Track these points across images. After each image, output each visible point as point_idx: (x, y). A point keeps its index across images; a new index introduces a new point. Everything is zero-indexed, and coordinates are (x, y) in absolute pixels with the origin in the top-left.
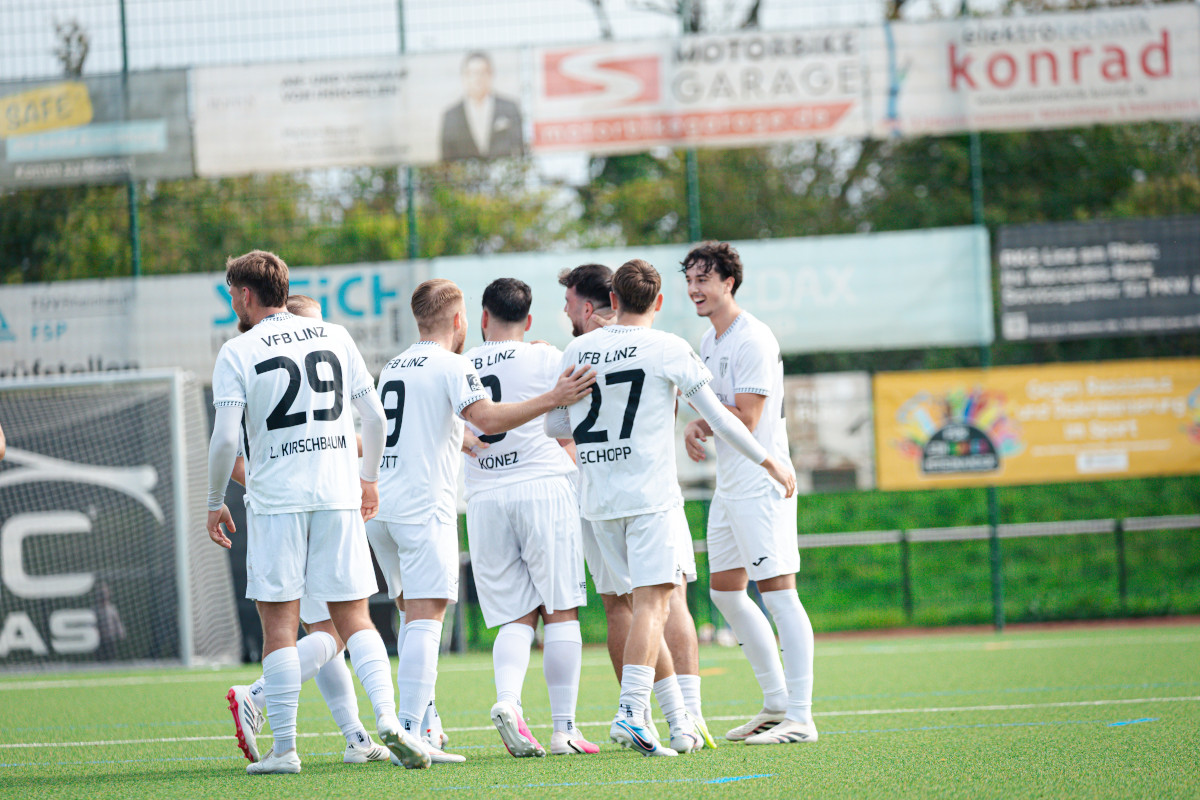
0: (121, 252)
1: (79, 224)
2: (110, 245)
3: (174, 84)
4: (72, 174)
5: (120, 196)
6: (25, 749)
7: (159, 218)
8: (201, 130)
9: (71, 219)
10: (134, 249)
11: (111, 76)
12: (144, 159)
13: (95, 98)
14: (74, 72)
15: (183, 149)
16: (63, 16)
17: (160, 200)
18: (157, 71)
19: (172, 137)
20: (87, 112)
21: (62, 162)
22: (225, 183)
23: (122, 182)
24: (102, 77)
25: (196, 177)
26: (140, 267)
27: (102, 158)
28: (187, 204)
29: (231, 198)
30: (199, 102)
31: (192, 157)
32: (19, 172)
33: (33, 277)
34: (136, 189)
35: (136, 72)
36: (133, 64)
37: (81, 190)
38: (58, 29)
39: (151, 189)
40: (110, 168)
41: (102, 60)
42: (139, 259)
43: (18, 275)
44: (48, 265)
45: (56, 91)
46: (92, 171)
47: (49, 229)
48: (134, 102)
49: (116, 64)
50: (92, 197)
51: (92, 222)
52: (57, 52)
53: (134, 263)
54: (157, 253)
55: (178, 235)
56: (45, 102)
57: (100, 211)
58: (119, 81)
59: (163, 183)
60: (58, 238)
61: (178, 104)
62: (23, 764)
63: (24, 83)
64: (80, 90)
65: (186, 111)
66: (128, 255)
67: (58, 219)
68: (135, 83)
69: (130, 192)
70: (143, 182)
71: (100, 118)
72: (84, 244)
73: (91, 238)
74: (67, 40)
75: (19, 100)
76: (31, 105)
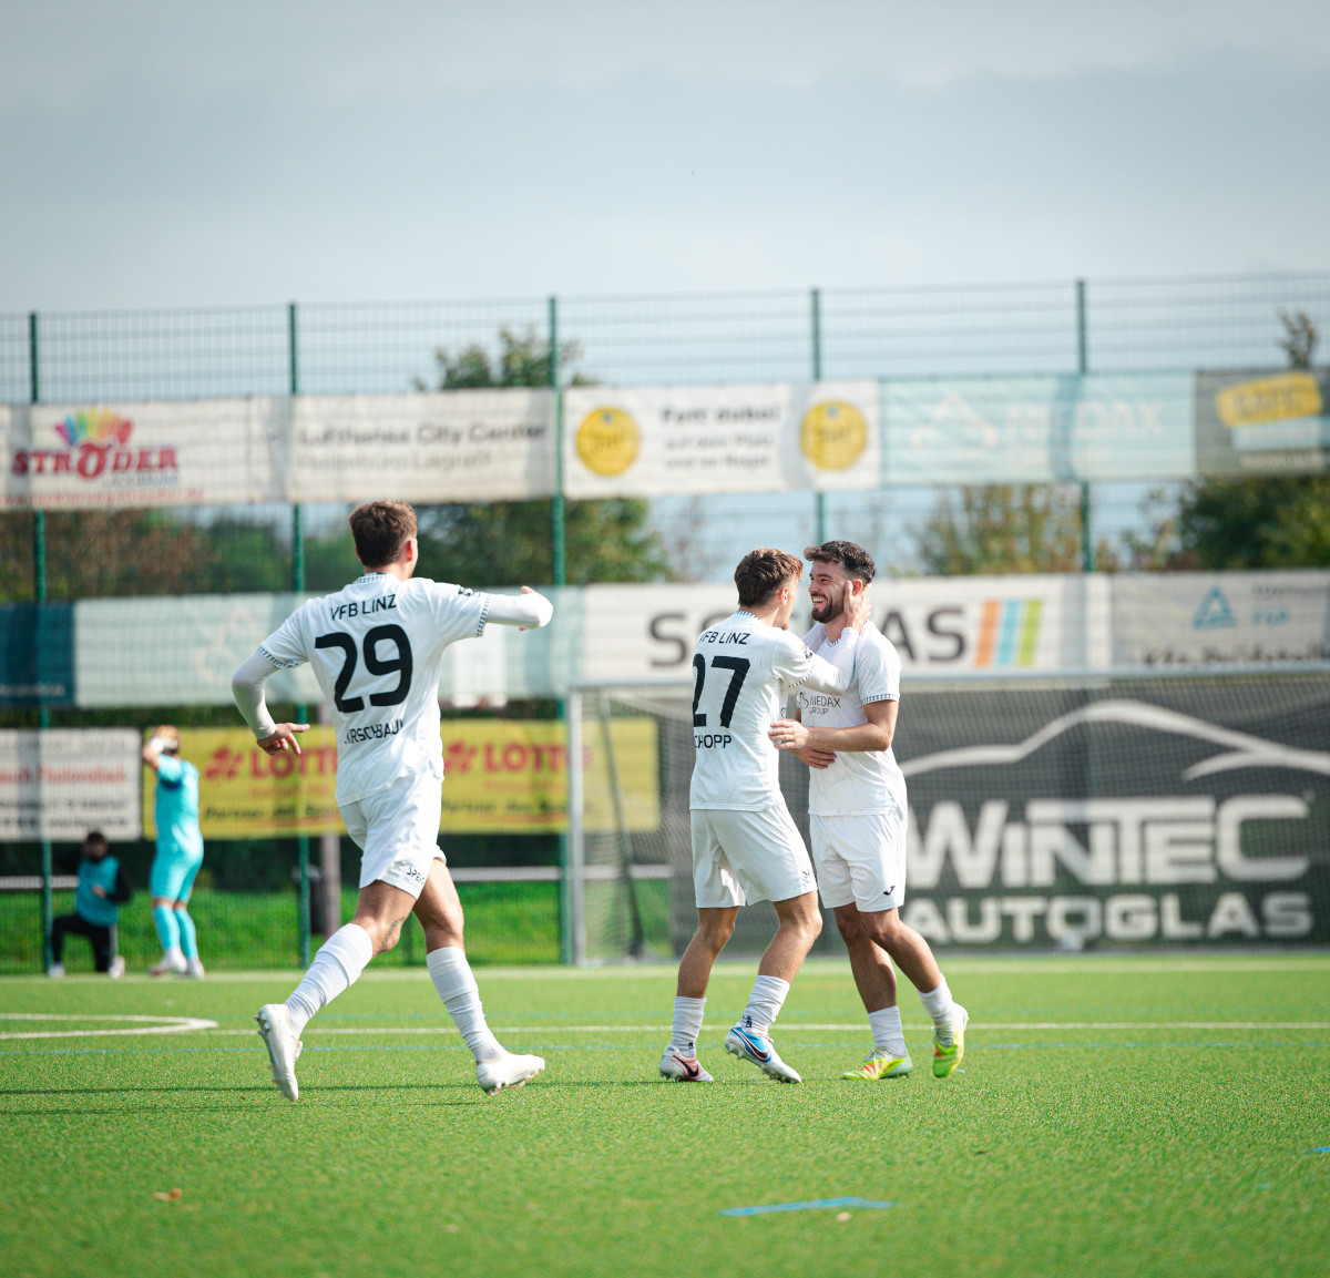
1: (1302, 516)
4: (1299, 464)
6: (1240, 1030)
9: (1295, 507)
13: (1324, 389)
14: (1300, 362)
16: (1291, 308)
20: (1316, 404)
21: (1288, 452)
32: (1245, 461)
33: (1256, 563)
37: (1305, 481)
38: (1285, 320)
44: (1268, 553)
45: (1284, 381)
47: (1270, 517)
50: (1316, 488)
51: (1315, 512)
56: (1274, 392)
57: (1324, 502)
60: (1280, 527)
62: (1238, 1043)
63: (1253, 373)
64: (1308, 381)
67: (1281, 509)
72: (1307, 535)
73: (1315, 528)
74: (1294, 332)
75: (1249, 389)
76: (1259, 395)
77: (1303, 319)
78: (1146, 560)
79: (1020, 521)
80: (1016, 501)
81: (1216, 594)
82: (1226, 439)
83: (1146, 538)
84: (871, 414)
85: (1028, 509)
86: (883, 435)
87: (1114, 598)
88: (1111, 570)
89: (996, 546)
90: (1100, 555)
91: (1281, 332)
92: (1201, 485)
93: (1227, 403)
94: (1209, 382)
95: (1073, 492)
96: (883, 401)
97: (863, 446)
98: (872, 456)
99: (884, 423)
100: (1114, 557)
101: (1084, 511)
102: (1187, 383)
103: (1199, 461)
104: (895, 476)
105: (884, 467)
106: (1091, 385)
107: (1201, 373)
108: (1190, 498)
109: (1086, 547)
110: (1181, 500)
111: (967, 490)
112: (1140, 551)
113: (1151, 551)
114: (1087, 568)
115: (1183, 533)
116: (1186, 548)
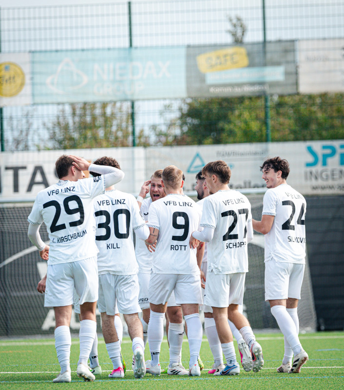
0: (261, 130)
1: (240, 115)
2: (255, 126)
3: (288, 48)
4: (238, 91)
5: (260, 103)
7: (278, 114)
8: (301, 70)
9: (237, 113)
10: (267, 129)
11: (258, 43)
12: (273, 84)
13: (249, 55)
14: (238, 42)
15: (292, 79)
16: (233, 14)
17: (280, 105)
18: (280, 41)
19: (287, 74)
20: (246, 61)
21: (233, 85)
22: (311, 97)
23: (262, 96)
24: (253, 44)
25: (298, 94)
26: (270, 137)
27: (252, 84)
28: (293, 107)
29: (314, 104)
30: (301, 57)
31: (297, 84)
32: (212, 90)
33: (217, 141)
34: (269, 98)
35: (270, 42)
36: (269, 38)
37: (241, 99)
38: (231, 20)
39: (276, 98)
40: (257, 88)
41: (253, 36)
42: (270, 133)
43: (210, 140)
44: (224, 135)
45: (230, 51)
46: (247, 90)
47: (225, 118)
48: (269, 56)
49: (260, 38)
50: (247, 102)
51: (246, 115)
52: (230, 32)
53: (267, 135)
54: (278, 131)
55: (288, 123)
56: (225, 56)
57: (250, 109)
58: (261, 46)
59: (281, 96)
60: (229, 122)
61: (290, 57)
63: (215, 47)
64: (242, 50)
65: (294, 62)
66: (264, 132)
67: (230, 113)
68: (269, 47)
69: (266, 100)
70: (272, 95)
71: (251, 65)
72: (243, 125)
73: (246, 122)
74: (235, 26)
75: (213, 55)
76: (218, 57)
77: (239, 19)
78: (163, 139)
79: (100, 121)
80: (98, 111)
81: (198, 155)
82: (202, 78)
83: (164, 128)
84: (27, 69)
85: (104, 114)
86: (32, 79)
87: (147, 159)
88: (146, 145)
89: (89, 134)
90: (140, 137)
91: (229, 27)
92: (189, 101)
93: (202, 61)
94: (193, 51)
95: (126, 106)
96: (33, 62)
97: (22, 84)
98: (27, 89)
99: (33, 73)
100: (147, 137)
101: (132, 116)
102: (183, 52)
103: (188, 89)
104: (38, 100)
105: (33, 95)
106: (135, 53)
107: (189, 46)
108: (185, 108)
109: (133, 133)
110: (181, 109)
111: (73, 105)
112: (160, 134)
113: (166, 135)
114: (134, 145)
115: (181, 126)
116: (183, 133)
